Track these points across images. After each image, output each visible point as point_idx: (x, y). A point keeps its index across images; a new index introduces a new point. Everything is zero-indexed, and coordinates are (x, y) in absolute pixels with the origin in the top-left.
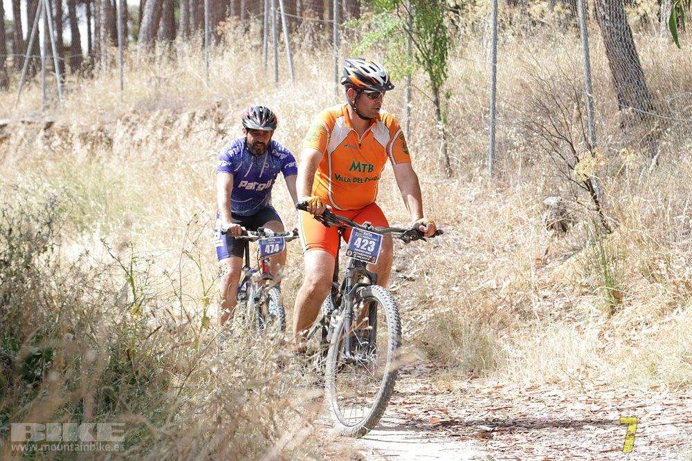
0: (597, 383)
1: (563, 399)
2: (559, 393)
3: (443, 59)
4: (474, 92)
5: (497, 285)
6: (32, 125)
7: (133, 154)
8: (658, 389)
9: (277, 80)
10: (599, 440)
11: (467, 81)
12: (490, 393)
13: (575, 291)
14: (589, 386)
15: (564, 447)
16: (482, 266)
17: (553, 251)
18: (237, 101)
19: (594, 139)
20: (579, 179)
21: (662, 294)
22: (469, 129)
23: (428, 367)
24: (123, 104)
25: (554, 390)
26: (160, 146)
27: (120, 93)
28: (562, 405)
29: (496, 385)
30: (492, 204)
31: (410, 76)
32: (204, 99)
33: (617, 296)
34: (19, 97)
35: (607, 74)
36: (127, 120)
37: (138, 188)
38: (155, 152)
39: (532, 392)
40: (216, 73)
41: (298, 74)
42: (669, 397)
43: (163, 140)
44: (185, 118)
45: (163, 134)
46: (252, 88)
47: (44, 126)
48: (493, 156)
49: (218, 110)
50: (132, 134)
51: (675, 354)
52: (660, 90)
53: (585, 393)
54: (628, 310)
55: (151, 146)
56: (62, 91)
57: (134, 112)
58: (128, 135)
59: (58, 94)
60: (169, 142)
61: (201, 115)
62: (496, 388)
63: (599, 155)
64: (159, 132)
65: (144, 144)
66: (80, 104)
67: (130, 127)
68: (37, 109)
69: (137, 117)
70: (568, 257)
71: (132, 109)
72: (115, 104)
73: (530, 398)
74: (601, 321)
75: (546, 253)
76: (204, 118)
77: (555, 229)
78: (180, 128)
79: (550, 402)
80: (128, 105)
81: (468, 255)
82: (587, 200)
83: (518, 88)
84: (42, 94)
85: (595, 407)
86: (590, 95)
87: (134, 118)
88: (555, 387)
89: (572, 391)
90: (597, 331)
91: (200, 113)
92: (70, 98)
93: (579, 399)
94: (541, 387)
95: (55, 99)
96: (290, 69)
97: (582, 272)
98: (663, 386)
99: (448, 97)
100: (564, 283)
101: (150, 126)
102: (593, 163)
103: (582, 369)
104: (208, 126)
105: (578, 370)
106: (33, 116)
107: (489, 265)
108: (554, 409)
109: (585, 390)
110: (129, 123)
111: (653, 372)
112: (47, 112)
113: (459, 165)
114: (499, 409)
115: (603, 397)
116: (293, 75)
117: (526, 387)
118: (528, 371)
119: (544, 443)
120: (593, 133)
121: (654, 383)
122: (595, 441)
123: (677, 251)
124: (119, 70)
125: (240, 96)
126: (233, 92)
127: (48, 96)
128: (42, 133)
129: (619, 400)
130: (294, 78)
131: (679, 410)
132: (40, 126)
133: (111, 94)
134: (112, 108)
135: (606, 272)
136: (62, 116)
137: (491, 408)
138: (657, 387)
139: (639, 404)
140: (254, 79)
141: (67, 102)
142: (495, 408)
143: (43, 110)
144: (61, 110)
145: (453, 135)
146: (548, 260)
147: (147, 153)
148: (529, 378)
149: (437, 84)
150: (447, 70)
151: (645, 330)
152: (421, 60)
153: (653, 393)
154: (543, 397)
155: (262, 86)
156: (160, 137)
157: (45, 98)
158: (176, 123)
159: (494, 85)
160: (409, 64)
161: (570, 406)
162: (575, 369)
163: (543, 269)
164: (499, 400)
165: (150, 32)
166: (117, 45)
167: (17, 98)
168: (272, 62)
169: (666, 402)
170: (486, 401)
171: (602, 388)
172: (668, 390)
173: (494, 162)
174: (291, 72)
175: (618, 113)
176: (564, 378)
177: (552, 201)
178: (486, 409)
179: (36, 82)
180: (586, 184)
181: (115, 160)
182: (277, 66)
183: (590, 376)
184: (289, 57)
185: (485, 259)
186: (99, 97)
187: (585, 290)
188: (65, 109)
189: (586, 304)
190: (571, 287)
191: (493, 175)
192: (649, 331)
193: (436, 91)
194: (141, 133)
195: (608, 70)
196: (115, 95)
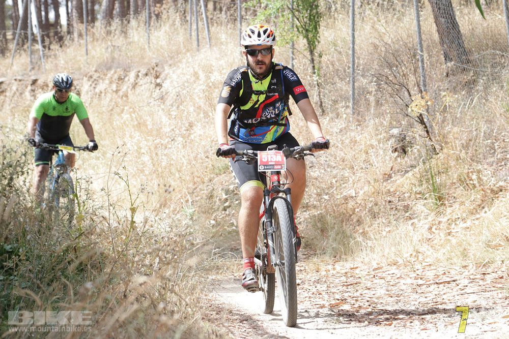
0: (424, 264)
1: (398, 276)
2: (396, 272)
3: (316, 29)
4: (340, 53)
5: (356, 194)
6: (22, 82)
7: (95, 101)
8: (467, 268)
9: (198, 45)
11: (335, 45)
12: (346, 273)
13: (412, 197)
14: (418, 266)
16: (344, 180)
17: (396, 168)
18: (170, 62)
19: (425, 85)
20: (414, 115)
21: (474, 198)
22: (337, 79)
23: (304, 254)
24: (88, 66)
25: (393, 270)
26: (115, 96)
27: (85, 58)
28: (397, 281)
29: (352, 267)
30: (352, 134)
31: (293, 42)
32: (146, 60)
33: (441, 200)
34: (12, 62)
35: (436, 37)
36: (91, 77)
38: (111, 100)
39: (377, 272)
40: (155, 42)
41: (213, 41)
42: (475, 273)
43: (117, 91)
44: (132, 75)
45: (117, 87)
46: (180, 53)
47: (31, 83)
48: (354, 99)
49: (156, 68)
50: (95, 88)
51: (481, 242)
53: (415, 271)
54: (449, 210)
55: (109, 95)
56: (44, 57)
57: (96, 71)
58: (92, 88)
59: (40, 59)
60: (121, 93)
61: (144, 73)
62: (352, 269)
63: (427, 97)
64: (114, 86)
65: (103, 95)
66: (56, 66)
67: (93, 82)
68: (25, 70)
69: (98, 75)
70: (407, 172)
71: (94, 69)
72: (82, 66)
73: (374, 276)
74: (430, 219)
75: (391, 170)
76: (146, 75)
77: (398, 152)
78: (129, 82)
79: (389, 278)
80: (91, 66)
81: (335, 172)
82: (419, 129)
83: (371, 49)
84: (29, 59)
85: (420, 282)
86: (421, 53)
87: (96, 76)
88: (395, 267)
89: (406, 270)
90: (427, 226)
91: (144, 71)
92: (49, 62)
93: (411, 276)
94: (384, 268)
95: (39, 63)
96: (208, 37)
97: (417, 183)
98: (471, 266)
99: (320, 56)
100: (404, 191)
101: (107, 82)
102: (423, 103)
103: (414, 254)
104: (149, 81)
105: (411, 255)
106: (23, 75)
107: (350, 179)
108: (391, 283)
109: (415, 270)
110: (93, 80)
111: (465, 254)
112: (33, 72)
113: (329, 106)
114: (351, 284)
115: (427, 274)
116: (210, 42)
117: (373, 268)
118: (375, 256)
120: (424, 81)
121: (464, 264)
122: (417, 307)
123: (486, 166)
124: (85, 41)
125: (172, 58)
126: (167, 55)
127: (33, 60)
128: (29, 88)
129: (438, 276)
130: (210, 45)
131: (481, 283)
132: (27, 82)
133: (79, 58)
134: (80, 69)
135: (433, 183)
136: (43, 75)
137: (346, 284)
138: (467, 266)
139: (453, 279)
140: (182, 46)
141: (48, 65)
142: (348, 284)
143: (30, 71)
144: (44, 70)
145: (324, 84)
146: (393, 175)
147: (106, 101)
148: (376, 261)
149: (312, 47)
150: (319, 37)
151: (462, 225)
152: (301, 29)
153: (463, 271)
154: (384, 275)
155: (188, 50)
156: (115, 89)
157: (31, 62)
158: (126, 79)
160: (292, 33)
161: (402, 281)
162: (408, 255)
163: (389, 181)
164: (352, 278)
165: (108, 12)
166: (82, 22)
167: (11, 62)
168: (194, 34)
169: (472, 277)
170: (344, 279)
171: (427, 268)
172: (475, 268)
173: (354, 104)
174: (208, 40)
175: (444, 66)
176: (400, 261)
177: (395, 131)
178: (342, 284)
179: (25, 51)
180: (420, 119)
182: (198, 36)
183: (420, 258)
184: (206, 29)
185: (347, 175)
186: (71, 61)
187: (418, 196)
188: (46, 70)
189: (419, 206)
190: (408, 195)
191: (354, 113)
192: (465, 225)
193: (312, 52)
194: (101, 86)
196: (82, 59)
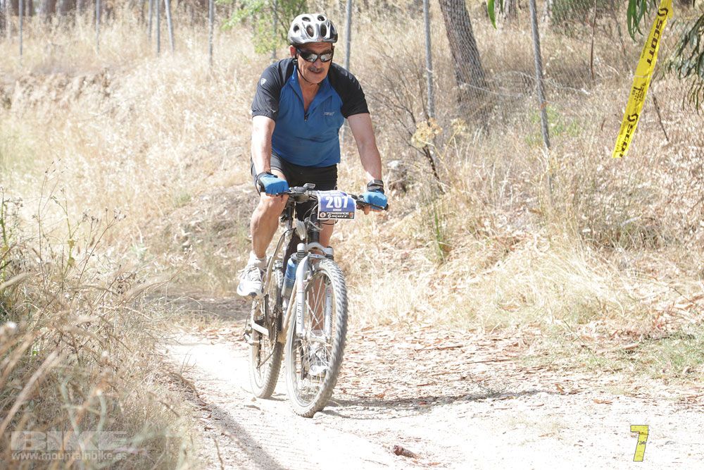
0: (423, 325)
1: (392, 339)
2: (389, 333)
5: (344, 238)
7: (29, 111)
8: (475, 332)
9: (159, 50)
10: (418, 375)
13: (411, 244)
14: (416, 327)
15: (386, 381)
17: (394, 209)
18: (123, 68)
19: (432, 110)
20: (419, 146)
21: (486, 248)
24: (22, 68)
25: (386, 331)
26: (53, 106)
27: (19, 58)
28: (390, 344)
31: (275, 50)
32: (94, 65)
33: (446, 249)
35: (448, 53)
36: (25, 82)
37: (31, 142)
38: (49, 112)
39: (366, 332)
40: (105, 43)
41: (178, 45)
42: (484, 339)
43: (56, 101)
44: (76, 82)
45: (57, 95)
46: (136, 57)
49: (105, 75)
50: (29, 95)
51: (492, 302)
52: (494, 69)
53: (412, 333)
54: (455, 262)
55: (46, 104)
57: (31, 75)
58: (26, 95)
60: (61, 103)
61: (91, 79)
63: (434, 125)
64: (53, 94)
65: (39, 103)
67: (27, 88)
69: (34, 79)
70: (406, 214)
71: (29, 72)
72: (14, 67)
73: (363, 337)
74: (431, 271)
76: (94, 82)
77: (397, 189)
78: (71, 90)
79: (380, 341)
80: (26, 68)
82: (423, 164)
83: (370, 65)
85: (418, 346)
86: (429, 71)
87: (31, 80)
88: (388, 328)
89: (401, 332)
90: (428, 280)
91: (90, 77)
93: (407, 339)
94: (375, 328)
96: (171, 40)
97: (418, 227)
98: (480, 330)
100: (402, 237)
101: (45, 88)
102: (429, 131)
103: (412, 313)
104: (97, 89)
105: (408, 313)
108: (383, 347)
110: (27, 85)
111: (472, 316)
115: (427, 338)
116: (173, 46)
118: (364, 314)
119: (369, 378)
120: (432, 105)
121: (472, 327)
122: (415, 376)
123: (501, 211)
124: (19, 37)
125: (126, 63)
126: (119, 60)
129: (440, 341)
130: (174, 49)
131: (491, 350)
133: (11, 58)
134: (11, 71)
135: (437, 229)
138: (475, 330)
139: (457, 345)
140: (139, 49)
146: (389, 217)
147: (41, 113)
148: (366, 320)
151: (469, 280)
153: (470, 335)
154: (375, 337)
155: (146, 55)
156: (54, 98)
158: (69, 86)
159: (348, 60)
160: (274, 38)
161: (397, 345)
162: (405, 313)
163: (384, 224)
165: (49, 4)
166: (17, 14)
168: (154, 35)
169: (480, 343)
171: (427, 331)
172: (484, 332)
174: (171, 44)
175: (456, 88)
176: (395, 321)
177: (394, 164)
180: (425, 151)
181: (13, 117)
182: (159, 38)
183: (419, 318)
184: (170, 30)
187: (419, 243)
189: (419, 256)
190: (407, 241)
192: (474, 281)
194: (37, 94)
195: (449, 50)
196: (15, 59)
